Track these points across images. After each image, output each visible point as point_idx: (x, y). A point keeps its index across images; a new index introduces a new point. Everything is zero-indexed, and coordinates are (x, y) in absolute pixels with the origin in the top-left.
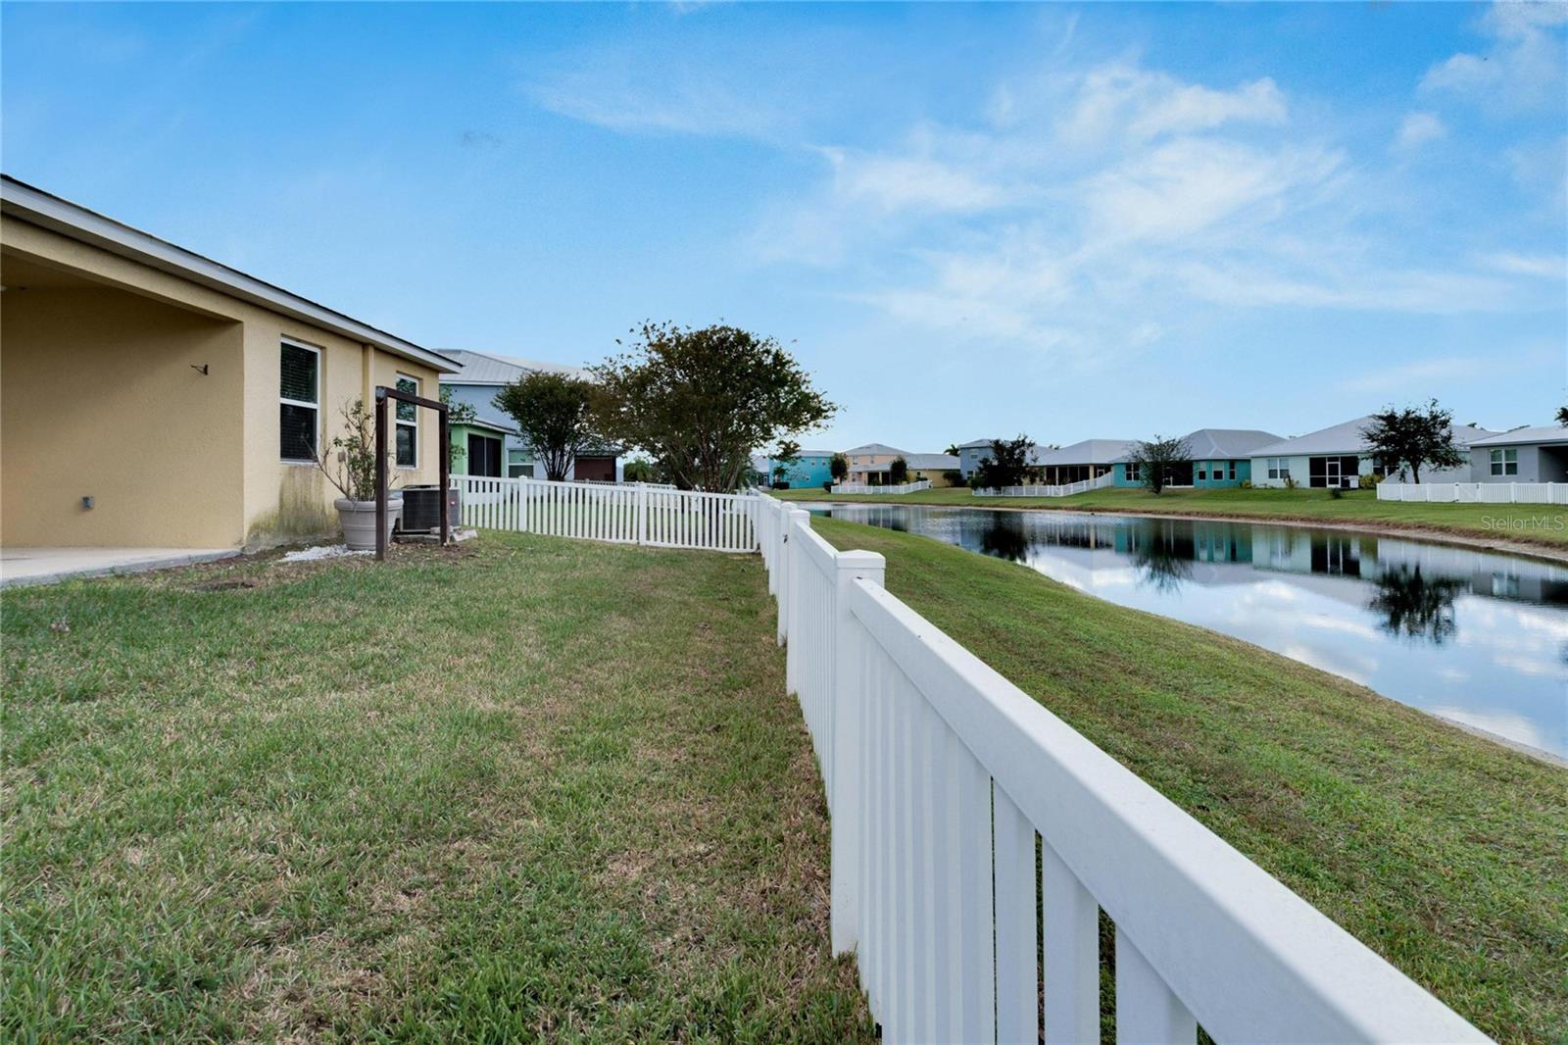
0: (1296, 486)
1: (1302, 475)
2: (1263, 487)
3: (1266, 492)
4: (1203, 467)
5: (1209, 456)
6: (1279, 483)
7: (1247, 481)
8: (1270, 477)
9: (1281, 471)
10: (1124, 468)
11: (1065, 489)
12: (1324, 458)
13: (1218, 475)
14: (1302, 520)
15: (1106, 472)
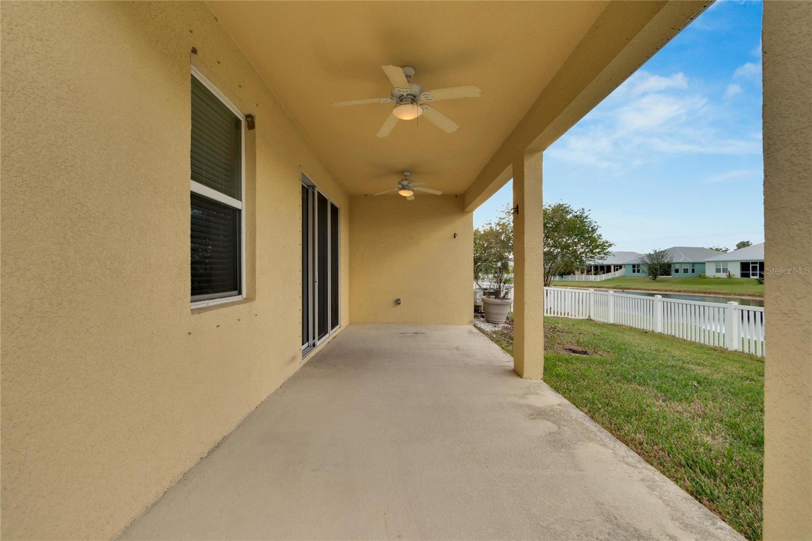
0: (732, 277)
1: (736, 271)
2: (713, 277)
3: (716, 280)
4: (677, 267)
5: (681, 261)
6: (723, 275)
7: (703, 274)
8: (717, 272)
9: (723, 269)
10: (632, 266)
11: (600, 277)
12: (749, 263)
13: (686, 271)
14: (750, 295)
15: (620, 269)
